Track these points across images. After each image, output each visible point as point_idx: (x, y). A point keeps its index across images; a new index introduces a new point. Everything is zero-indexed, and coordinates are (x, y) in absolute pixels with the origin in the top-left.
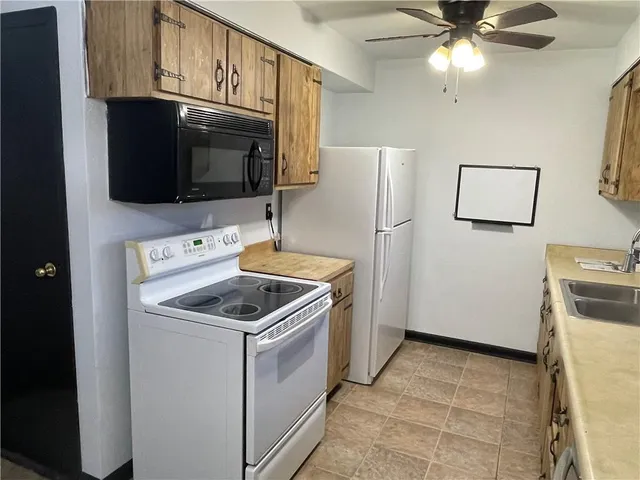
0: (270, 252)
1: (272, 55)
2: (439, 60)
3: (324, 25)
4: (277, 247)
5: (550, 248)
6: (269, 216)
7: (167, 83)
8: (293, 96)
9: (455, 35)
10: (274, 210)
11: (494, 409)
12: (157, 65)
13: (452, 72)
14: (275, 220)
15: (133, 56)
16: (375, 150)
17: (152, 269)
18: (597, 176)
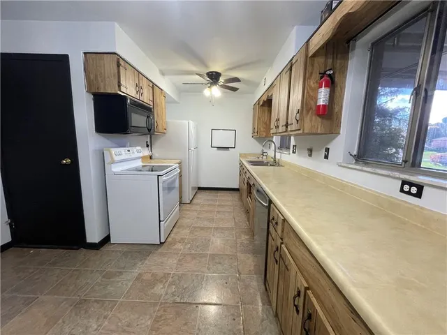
0: (149, 159)
1: (151, 85)
2: (207, 92)
3: (165, 76)
4: (151, 157)
5: (240, 155)
6: (148, 146)
7: (123, 89)
8: (158, 101)
9: (212, 84)
10: (149, 144)
11: (229, 203)
12: (119, 82)
13: (212, 96)
14: (149, 148)
15: (108, 77)
16: (186, 122)
17: (116, 158)
18: (251, 132)
